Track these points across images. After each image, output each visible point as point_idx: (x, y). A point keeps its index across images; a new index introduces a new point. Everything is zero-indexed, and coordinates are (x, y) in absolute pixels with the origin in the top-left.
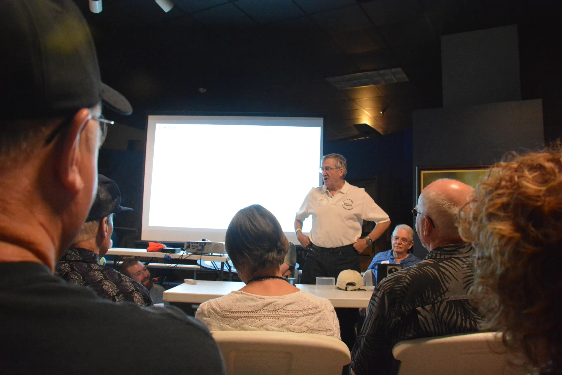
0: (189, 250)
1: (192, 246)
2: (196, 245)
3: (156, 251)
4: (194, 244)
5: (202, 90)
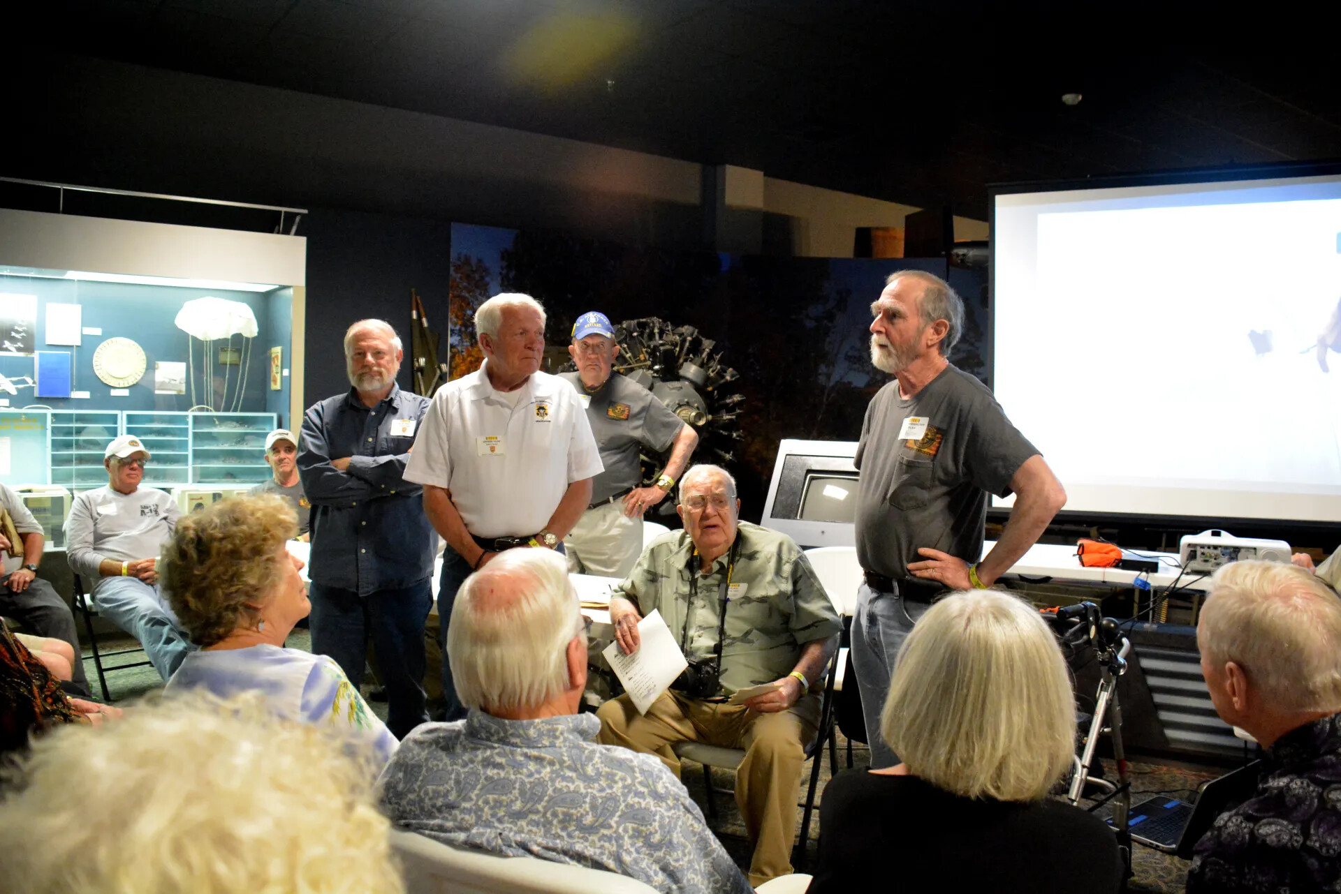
0: (1193, 564)
3: (1105, 566)
5: (1069, 99)
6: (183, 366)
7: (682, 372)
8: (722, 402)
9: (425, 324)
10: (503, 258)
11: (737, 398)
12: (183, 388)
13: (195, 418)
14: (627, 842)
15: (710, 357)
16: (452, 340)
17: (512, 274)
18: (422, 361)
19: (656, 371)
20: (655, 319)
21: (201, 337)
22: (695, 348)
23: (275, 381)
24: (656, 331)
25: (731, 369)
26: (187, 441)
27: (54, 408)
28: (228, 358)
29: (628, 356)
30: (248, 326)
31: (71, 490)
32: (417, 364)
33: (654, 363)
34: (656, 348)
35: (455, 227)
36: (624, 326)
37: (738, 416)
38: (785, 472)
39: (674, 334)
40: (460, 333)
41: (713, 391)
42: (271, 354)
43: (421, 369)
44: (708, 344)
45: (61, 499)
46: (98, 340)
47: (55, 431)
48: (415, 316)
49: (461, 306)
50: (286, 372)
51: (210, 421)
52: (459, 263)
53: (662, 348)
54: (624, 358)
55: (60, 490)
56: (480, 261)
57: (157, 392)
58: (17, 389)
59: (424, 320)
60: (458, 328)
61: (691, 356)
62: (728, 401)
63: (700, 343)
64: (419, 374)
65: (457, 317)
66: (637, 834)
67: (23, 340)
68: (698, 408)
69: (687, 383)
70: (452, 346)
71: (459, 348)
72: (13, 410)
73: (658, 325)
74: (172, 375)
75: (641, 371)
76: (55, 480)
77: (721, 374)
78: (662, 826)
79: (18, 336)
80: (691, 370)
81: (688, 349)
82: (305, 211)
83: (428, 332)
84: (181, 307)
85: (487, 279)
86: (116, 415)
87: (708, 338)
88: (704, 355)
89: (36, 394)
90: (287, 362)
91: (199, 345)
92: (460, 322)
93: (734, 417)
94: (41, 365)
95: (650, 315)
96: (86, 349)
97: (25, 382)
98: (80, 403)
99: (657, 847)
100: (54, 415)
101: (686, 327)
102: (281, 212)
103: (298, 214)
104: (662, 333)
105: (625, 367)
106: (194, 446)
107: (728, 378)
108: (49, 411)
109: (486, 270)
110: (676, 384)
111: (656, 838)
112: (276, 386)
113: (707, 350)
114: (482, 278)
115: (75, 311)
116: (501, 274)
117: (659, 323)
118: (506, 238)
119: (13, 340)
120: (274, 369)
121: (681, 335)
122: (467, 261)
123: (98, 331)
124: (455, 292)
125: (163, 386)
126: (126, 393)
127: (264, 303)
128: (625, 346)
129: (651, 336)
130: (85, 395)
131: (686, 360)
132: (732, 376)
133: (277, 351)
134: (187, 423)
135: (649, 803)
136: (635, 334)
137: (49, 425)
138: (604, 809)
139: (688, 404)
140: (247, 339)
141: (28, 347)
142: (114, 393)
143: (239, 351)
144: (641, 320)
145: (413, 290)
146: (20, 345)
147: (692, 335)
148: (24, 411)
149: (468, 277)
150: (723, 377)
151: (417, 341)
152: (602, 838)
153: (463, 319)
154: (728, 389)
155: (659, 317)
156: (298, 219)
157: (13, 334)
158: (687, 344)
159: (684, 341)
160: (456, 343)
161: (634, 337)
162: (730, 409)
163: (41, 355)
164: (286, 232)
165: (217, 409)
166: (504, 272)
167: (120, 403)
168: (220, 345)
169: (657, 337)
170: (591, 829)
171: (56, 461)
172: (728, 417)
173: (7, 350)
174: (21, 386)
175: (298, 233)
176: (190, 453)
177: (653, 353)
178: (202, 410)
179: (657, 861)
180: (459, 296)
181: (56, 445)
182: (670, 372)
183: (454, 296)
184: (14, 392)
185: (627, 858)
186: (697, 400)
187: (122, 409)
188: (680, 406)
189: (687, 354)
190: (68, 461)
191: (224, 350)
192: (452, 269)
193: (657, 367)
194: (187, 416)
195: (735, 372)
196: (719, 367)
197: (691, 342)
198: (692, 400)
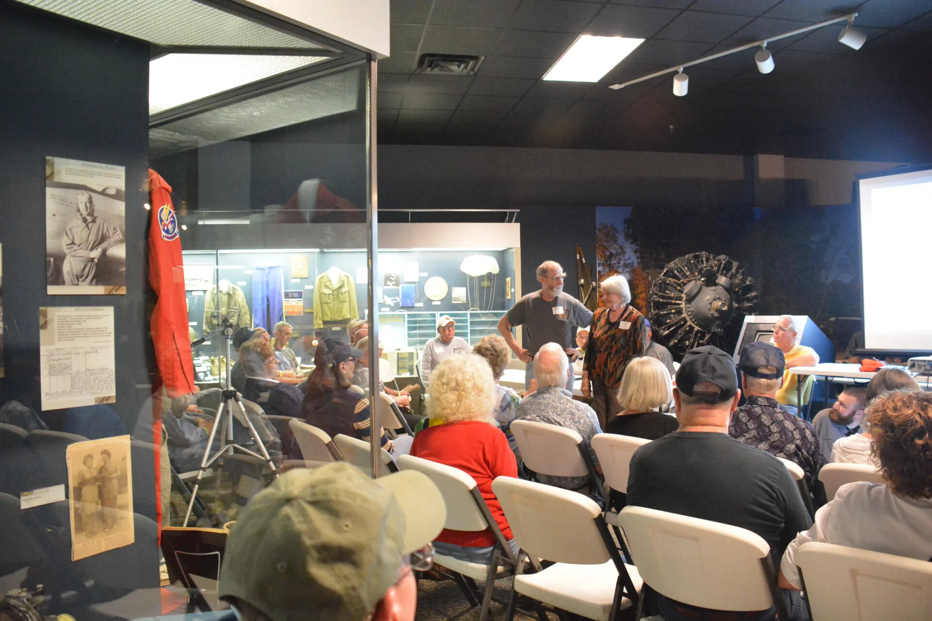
0: (914, 369)
1: (918, 364)
2: (922, 363)
3: (871, 371)
4: (920, 363)
6: (465, 289)
7: (717, 281)
8: (745, 297)
9: (584, 262)
10: (625, 223)
11: (753, 294)
12: (465, 299)
13: (471, 314)
14: (568, 420)
15: (737, 272)
16: (599, 269)
17: (630, 232)
18: (582, 281)
19: (703, 281)
20: (704, 253)
21: (473, 276)
22: (728, 267)
23: (508, 295)
24: (704, 259)
25: (750, 278)
26: (467, 326)
27: (408, 311)
28: (485, 284)
29: (688, 273)
30: (495, 269)
31: (416, 349)
32: (580, 283)
33: (702, 277)
34: (701, 269)
35: (597, 208)
36: (686, 257)
37: (755, 304)
38: (747, 331)
39: (714, 260)
40: (603, 265)
41: (739, 291)
42: (506, 281)
43: (582, 286)
44: (735, 264)
45: (413, 353)
46: (425, 279)
47: (409, 322)
48: (578, 258)
49: (603, 250)
50: (513, 290)
51: (477, 315)
52: (600, 227)
53: (704, 269)
54: (685, 274)
55: (412, 349)
56: (612, 226)
57: (453, 302)
58: (394, 303)
59: (583, 259)
60: (602, 262)
61: (725, 272)
62: (748, 296)
63: (732, 264)
64: (581, 288)
65: (601, 256)
66: (571, 418)
67: (395, 280)
68: (725, 300)
69: (721, 287)
70: (599, 272)
71: (603, 273)
72: (391, 313)
73: (705, 256)
74: (460, 294)
75: (694, 282)
76: (410, 344)
77: (743, 280)
78: (578, 417)
79: (393, 279)
80: (722, 280)
81: (723, 267)
82: (519, 210)
83: (585, 266)
84: (463, 260)
85: (617, 235)
86: (435, 314)
87: (735, 261)
88: (733, 271)
89: (401, 305)
90: (513, 286)
91: (472, 278)
92: (603, 259)
93: (751, 305)
94: (402, 292)
95: (702, 250)
96: (421, 284)
97: (396, 300)
98: (419, 309)
99: (576, 422)
100: (408, 315)
101: (722, 256)
102: (507, 212)
103: (515, 212)
104: (708, 260)
105: (687, 279)
106: (471, 327)
107: (748, 283)
108: (406, 313)
109: (616, 230)
110: (713, 288)
111: (576, 420)
112: (509, 297)
113: (734, 268)
114: (614, 234)
115: (416, 266)
116: (624, 231)
117: (706, 254)
118: (626, 212)
119: (391, 281)
120: (507, 288)
121: (719, 260)
122: (605, 226)
123: (426, 274)
124: (600, 243)
125: (456, 299)
126: (439, 303)
127: (502, 256)
128: (686, 268)
129: (702, 263)
130: (421, 305)
131: (722, 274)
132: (750, 282)
133: (508, 279)
134: (467, 317)
135: (575, 411)
136: (692, 262)
137: (406, 319)
138: (563, 410)
139: (719, 298)
140: (494, 275)
141: (397, 284)
142: (434, 303)
143: (491, 280)
144: (697, 254)
145: (577, 244)
146: (394, 283)
147: (725, 260)
148: (397, 312)
149: (607, 235)
150: (745, 282)
151: (580, 270)
152: (562, 417)
153: (604, 257)
154: (749, 289)
155: (706, 251)
156: (516, 214)
157: (391, 278)
158: (723, 265)
159: (721, 263)
160: (601, 270)
161: (691, 263)
162: (749, 300)
163: (402, 287)
164: (510, 221)
165: (481, 309)
166: (626, 231)
167: (436, 308)
168: (481, 278)
169: (705, 262)
170: (559, 415)
171: (410, 336)
172: (748, 305)
173: (388, 285)
174: (395, 302)
175: (515, 222)
176: (469, 331)
177: (700, 272)
178: (473, 310)
179: (576, 427)
180: (602, 245)
181: (409, 328)
182: (711, 281)
183: (600, 245)
184: (392, 305)
185: (567, 423)
186: (725, 296)
187: (438, 311)
188: (715, 300)
189: (723, 270)
190: (415, 336)
191: (483, 280)
192: (597, 231)
193: (703, 279)
194: (467, 314)
195: (752, 279)
196: (741, 277)
197: (725, 264)
198: (721, 296)
